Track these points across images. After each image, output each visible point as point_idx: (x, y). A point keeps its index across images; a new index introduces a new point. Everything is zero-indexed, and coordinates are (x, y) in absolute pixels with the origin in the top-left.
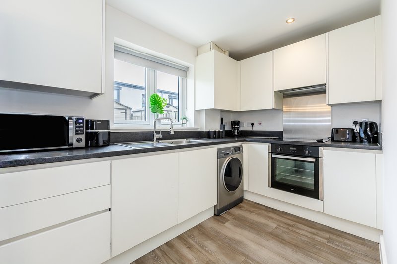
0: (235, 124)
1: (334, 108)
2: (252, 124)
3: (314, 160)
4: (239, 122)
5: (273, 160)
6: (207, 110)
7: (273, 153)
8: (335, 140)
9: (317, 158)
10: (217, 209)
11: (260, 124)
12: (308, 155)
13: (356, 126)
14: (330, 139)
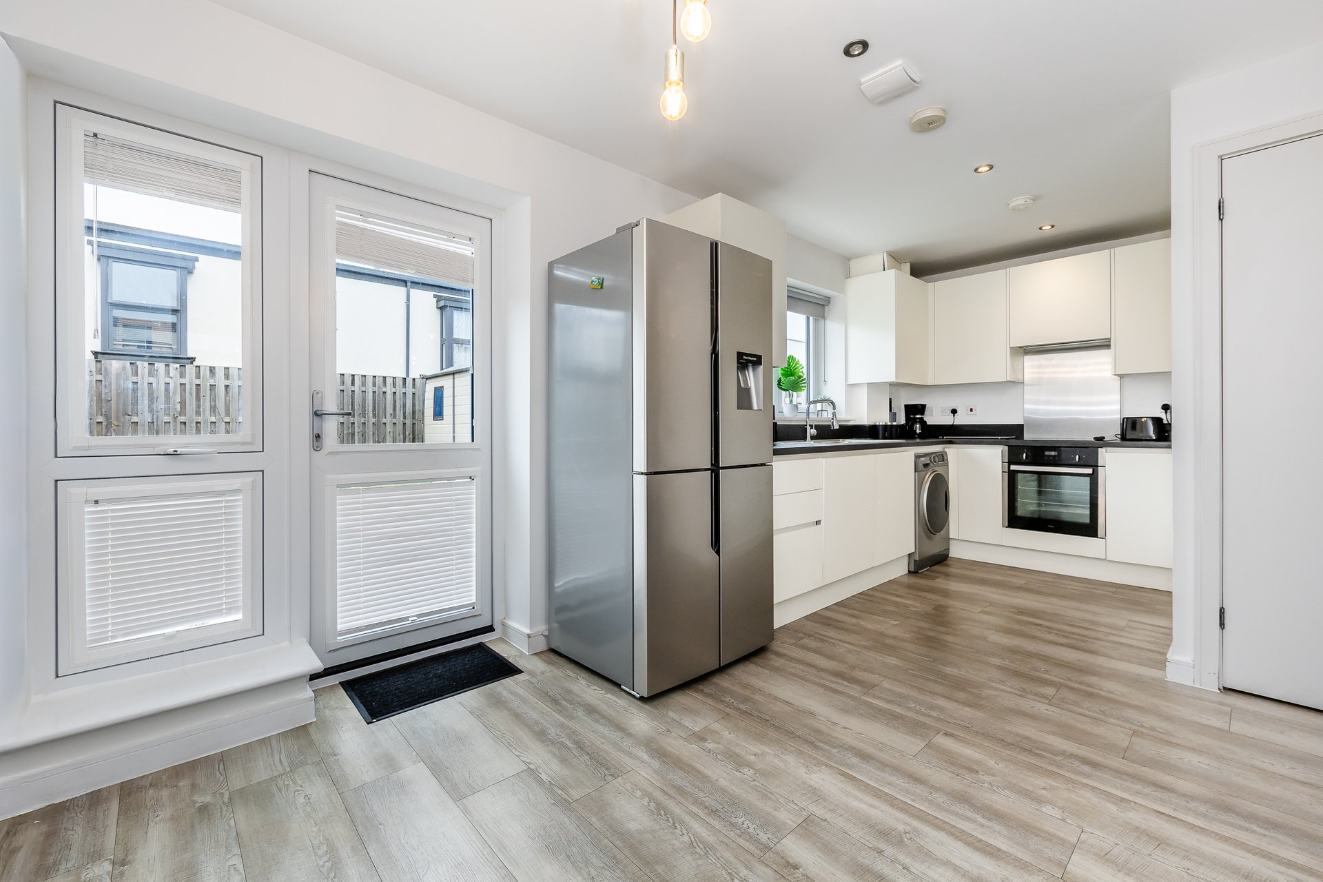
0: (914, 411)
1: (1126, 380)
2: (954, 412)
3: (1089, 471)
4: (924, 406)
5: (1012, 477)
6: (869, 384)
7: (1010, 463)
8: (1128, 437)
9: (1095, 466)
10: (915, 560)
11: (971, 410)
12: (1079, 464)
13: (1166, 413)
14: (1119, 436)
